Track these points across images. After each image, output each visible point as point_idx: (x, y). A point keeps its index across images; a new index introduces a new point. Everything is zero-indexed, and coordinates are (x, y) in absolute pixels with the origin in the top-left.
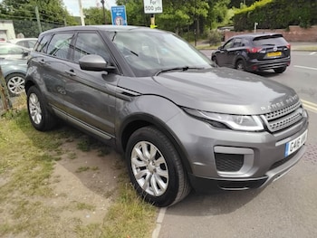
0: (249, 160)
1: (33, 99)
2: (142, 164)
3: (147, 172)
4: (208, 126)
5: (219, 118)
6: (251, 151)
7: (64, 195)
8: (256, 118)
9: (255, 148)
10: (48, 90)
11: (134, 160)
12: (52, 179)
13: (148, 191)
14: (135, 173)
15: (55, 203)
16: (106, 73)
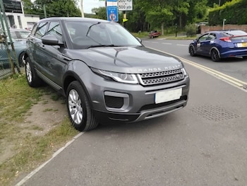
0: (127, 102)
1: (28, 66)
2: (73, 105)
3: (76, 109)
4: (102, 79)
5: (111, 75)
6: (127, 96)
7: (30, 122)
8: (134, 76)
9: (129, 94)
10: (34, 59)
11: (70, 102)
12: (27, 114)
13: (76, 121)
14: (71, 110)
15: (22, 125)
16: (59, 47)
